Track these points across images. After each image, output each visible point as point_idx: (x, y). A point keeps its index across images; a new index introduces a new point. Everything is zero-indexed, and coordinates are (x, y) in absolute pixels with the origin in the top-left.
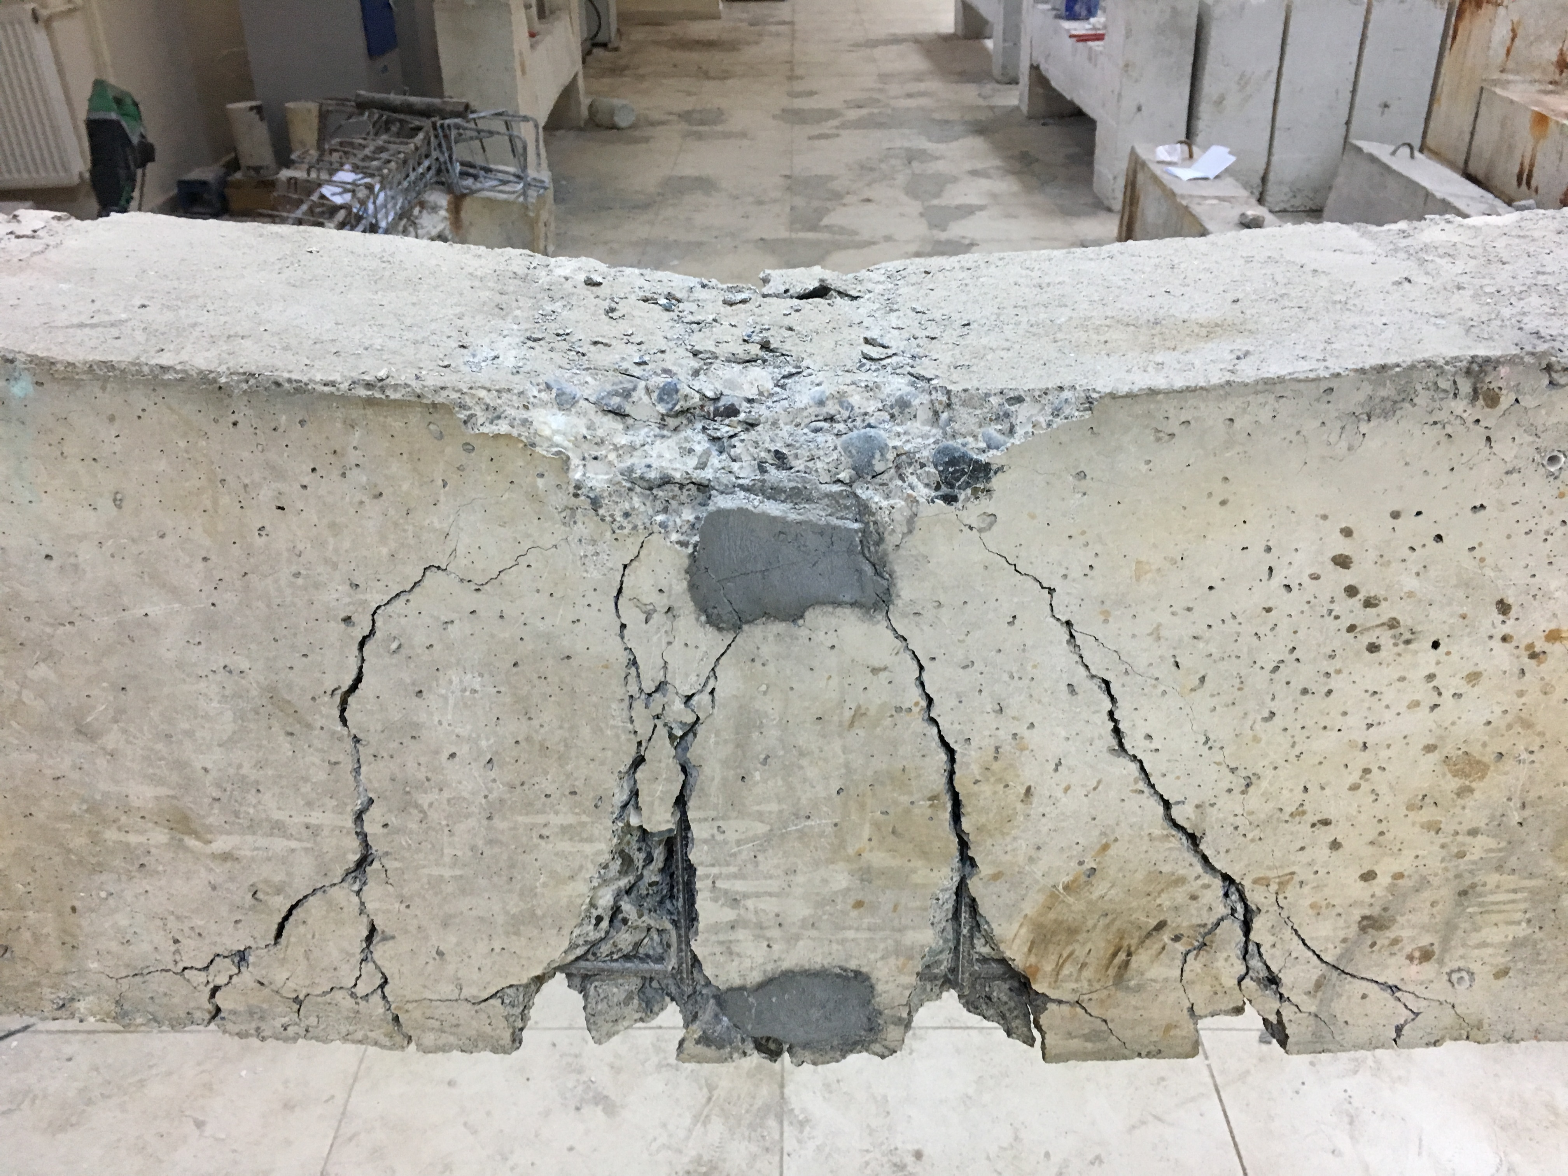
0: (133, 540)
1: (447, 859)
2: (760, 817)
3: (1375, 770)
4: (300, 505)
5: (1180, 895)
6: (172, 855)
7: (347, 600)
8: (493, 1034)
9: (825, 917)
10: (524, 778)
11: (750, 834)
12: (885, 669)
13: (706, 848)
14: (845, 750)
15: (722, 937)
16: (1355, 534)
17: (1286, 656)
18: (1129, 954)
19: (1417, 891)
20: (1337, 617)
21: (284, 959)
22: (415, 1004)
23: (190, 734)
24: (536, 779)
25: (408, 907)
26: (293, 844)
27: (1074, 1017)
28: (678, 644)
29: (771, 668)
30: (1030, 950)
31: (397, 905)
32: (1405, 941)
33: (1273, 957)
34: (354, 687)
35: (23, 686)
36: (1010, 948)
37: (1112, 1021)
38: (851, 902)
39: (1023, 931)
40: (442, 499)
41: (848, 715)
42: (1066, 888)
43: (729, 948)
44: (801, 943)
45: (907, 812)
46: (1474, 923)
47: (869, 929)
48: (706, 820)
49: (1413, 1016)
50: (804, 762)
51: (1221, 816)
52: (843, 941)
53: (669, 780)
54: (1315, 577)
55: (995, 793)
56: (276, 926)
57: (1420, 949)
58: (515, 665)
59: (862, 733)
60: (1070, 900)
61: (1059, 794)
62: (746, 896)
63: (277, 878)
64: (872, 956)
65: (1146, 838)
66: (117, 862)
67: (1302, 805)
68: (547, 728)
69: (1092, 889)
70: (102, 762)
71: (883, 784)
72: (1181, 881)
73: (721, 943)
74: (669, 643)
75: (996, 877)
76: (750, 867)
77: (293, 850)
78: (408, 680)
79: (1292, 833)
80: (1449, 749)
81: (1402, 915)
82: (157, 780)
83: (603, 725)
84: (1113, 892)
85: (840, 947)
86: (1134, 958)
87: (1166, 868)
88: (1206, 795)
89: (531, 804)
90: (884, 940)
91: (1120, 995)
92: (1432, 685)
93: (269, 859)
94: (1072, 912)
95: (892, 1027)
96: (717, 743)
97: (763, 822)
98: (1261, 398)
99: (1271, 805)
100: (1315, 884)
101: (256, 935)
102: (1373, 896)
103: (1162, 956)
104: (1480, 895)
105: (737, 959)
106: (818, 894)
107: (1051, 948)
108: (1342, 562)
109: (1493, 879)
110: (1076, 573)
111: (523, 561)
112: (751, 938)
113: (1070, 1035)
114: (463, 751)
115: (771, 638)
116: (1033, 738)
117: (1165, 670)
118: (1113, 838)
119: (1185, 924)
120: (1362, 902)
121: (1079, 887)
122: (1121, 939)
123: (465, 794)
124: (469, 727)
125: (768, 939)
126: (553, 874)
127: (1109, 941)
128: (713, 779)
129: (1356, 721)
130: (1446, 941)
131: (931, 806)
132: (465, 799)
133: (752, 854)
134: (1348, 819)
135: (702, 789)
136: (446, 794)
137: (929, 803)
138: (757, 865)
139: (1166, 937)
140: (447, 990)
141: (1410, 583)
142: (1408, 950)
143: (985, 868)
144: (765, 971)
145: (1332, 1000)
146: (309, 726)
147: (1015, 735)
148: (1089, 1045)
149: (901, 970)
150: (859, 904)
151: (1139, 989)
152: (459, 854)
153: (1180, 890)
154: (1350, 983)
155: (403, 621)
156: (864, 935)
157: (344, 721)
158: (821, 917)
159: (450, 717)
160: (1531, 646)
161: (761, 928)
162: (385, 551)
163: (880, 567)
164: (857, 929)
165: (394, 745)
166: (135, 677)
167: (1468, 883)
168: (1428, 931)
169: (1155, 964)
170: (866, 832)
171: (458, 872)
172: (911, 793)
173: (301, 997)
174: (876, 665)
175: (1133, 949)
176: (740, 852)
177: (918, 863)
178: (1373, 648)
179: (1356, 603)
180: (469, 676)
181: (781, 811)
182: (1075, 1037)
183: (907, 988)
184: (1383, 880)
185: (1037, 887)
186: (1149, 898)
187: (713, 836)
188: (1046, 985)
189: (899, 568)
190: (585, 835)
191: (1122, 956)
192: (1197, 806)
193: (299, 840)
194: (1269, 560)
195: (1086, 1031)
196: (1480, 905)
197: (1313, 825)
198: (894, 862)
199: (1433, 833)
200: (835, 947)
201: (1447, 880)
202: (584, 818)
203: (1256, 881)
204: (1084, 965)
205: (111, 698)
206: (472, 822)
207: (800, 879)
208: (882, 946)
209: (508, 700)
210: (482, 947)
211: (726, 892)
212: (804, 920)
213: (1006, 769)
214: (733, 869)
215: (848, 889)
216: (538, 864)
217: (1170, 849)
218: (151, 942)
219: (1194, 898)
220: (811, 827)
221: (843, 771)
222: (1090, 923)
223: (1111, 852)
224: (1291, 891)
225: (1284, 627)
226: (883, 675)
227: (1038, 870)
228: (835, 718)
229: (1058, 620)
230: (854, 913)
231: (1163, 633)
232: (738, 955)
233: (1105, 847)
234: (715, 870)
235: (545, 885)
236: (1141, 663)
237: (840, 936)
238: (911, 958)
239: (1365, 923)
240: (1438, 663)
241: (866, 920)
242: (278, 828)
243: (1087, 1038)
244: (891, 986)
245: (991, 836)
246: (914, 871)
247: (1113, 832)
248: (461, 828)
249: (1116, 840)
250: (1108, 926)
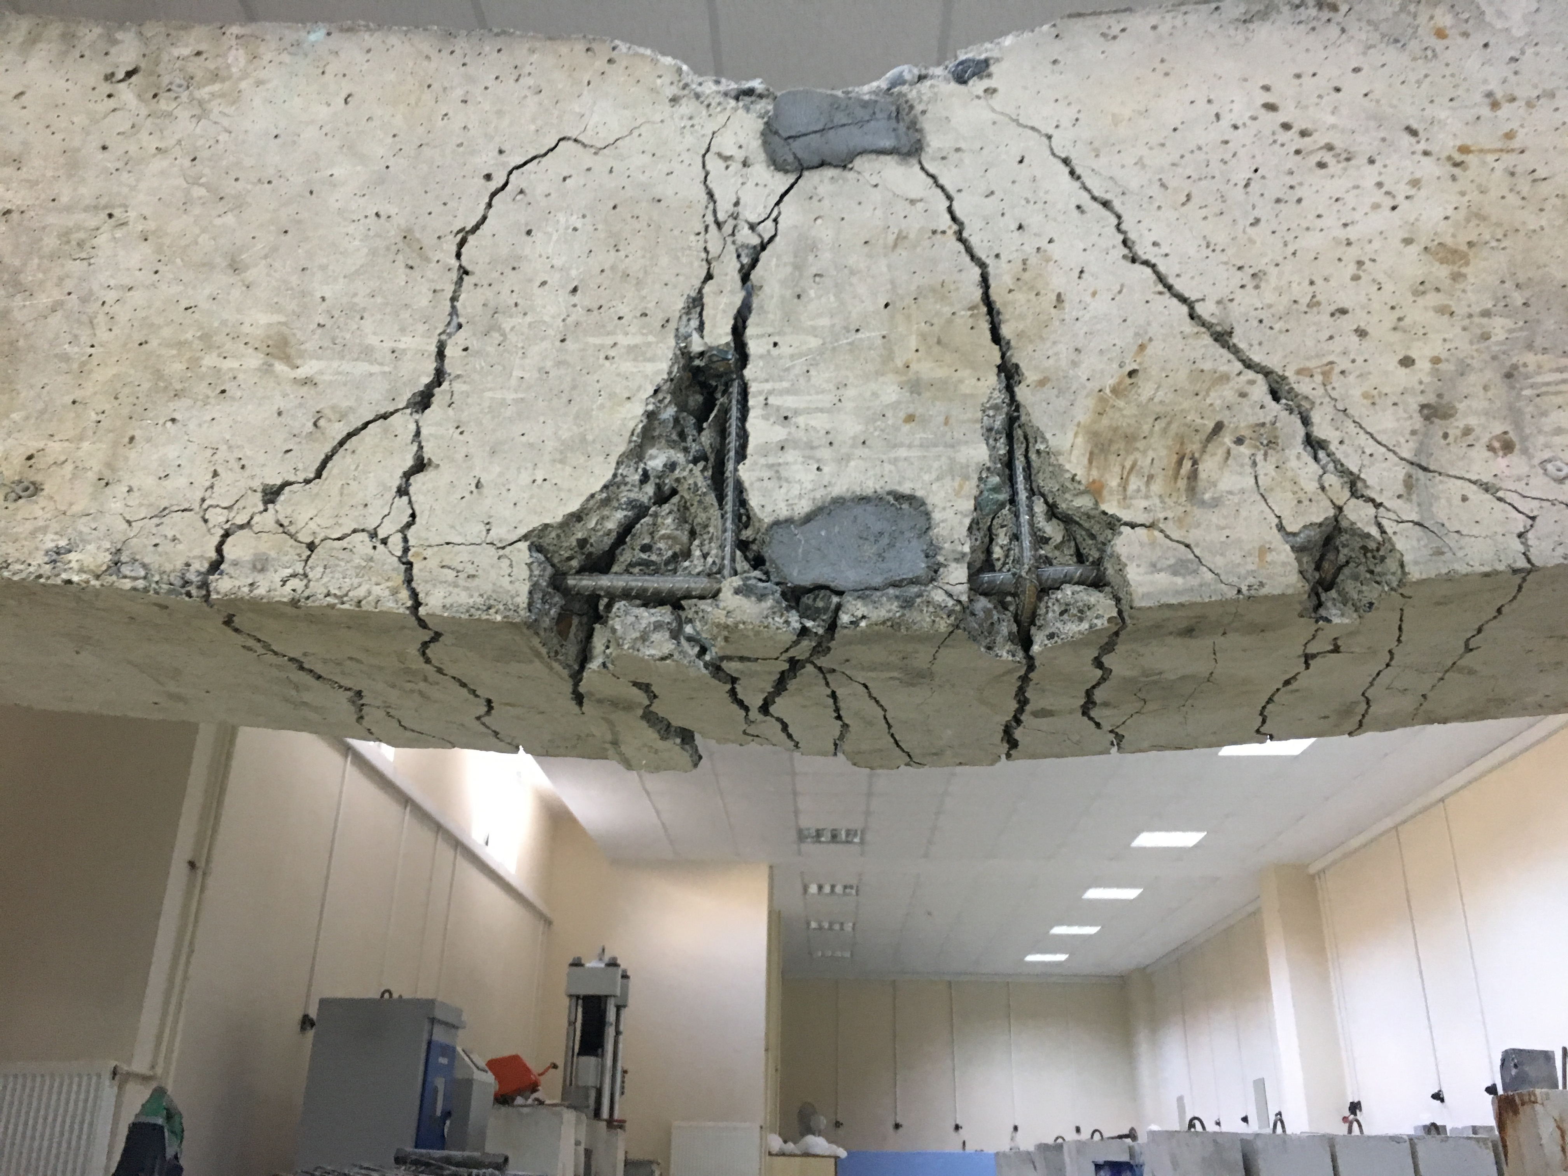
0: (347, 124)
1: (514, 382)
2: (814, 331)
3: (1367, 262)
4: (479, 99)
5: (1228, 393)
6: (256, 380)
7: (492, 162)
8: (509, 587)
9: (876, 433)
10: (602, 302)
11: (804, 348)
12: (921, 200)
13: (761, 364)
14: (889, 267)
15: (771, 460)
16: (1273, 89)
17: (1251, 175)
18: (1195, 463)
19: (1462, 374)
20: (1283, 145)
21: (317, 494)
22: (436, 549)
23: (323, 268)
24: (614, 303)
25: (461, 433)
26: (376, 369)
27: (1153, 543)
28: (750, 184)
29: (826, 203)
30: (1090, 461)
31: (452, 430)
32: (1478, 431)
33: (1347, 456)
34: (476, 228)
35: (204, 230)
36: (1070, 462)
37: (1197, 545)
38: (902, 415)
39: (1080, 440)
40: (585, 93)
41: (891, 238)
42: (1115, 391)
43: (777, 472)
44: (852, 464)
45: (950, 322)
46: (1536, 406)
47: (921, 446)
48: (763, 336)
49: (1530, 522)
50: (854, 280)
51: (1243, 309)
52: (895, 461)
53: (732, 292)
54: (1254, 118)
55: (1029, 301)
56: (323, 457)
57: (1497, 438)
58: (615, 207)
59: (904, 253)
60: (1121, 403)
61: (1088, 299)
62: (796, 412)
63: (345, 404)
64: (927, 477)
65: (1179, 336)
66: (202, 388)
67: (1314, 297)
68: (631, 257)
69: (1140, 391)
70: (236, 293)
71: (925, 297)
72: (1225, 378)
73: (770, 466)
74: (743, 184)
75: (1042, 383)
76: (802, 380)
77: (371, 375)
78: (523, 221)
79: (1315, 324)
80: (1424, 241)
81: (1461, 402)
82: (276, 308)
83: (679, 254)
84: (1161, 393)
85: (892, 468)
86: (1201, 467)
87: (1207, 366)
88: (1222, 291)
89: (604, 326)
90: (938, 457)
91: (1197, 512)
92: (1383, 190)
93: (345, 385)
94: (1124, 416)
95: (954, 565)
96: (777, 266)
97: (816, 336)
98: (1173, 14)
99: (1285, 300)
100: (1358, 373)
101: (300, 466)
102: (1421, 383)
103: (1229, 462)
104: (1527, 377)
105: (785, 485)
106: (868, 408)
107: (1112, 458)
108: (1271, 107)
109: (1530, 359)
110: (1066, 123)
111: (636, 133)
112: (800, 459)
113: (1154, 567)
114: (554, 279)
115: (826, 181)
116: (1054, 250)
117: (1155, 190)
118: (1147, 338)
119: (1242, 425)
120: (1413, 388)
121: (1125, 389)
122: (1182, 444)
123: (547, 319)
124: (564, 258)
125: (818, 461)
126: (612, 396)
127: (1169, 448)
128: (772, 297)
129: (1331, 221)
130: (1518, 426)
131: (971, 316)
132: (545, 322)
133: (805, 369)
134: (1363, 307)
135: (762, 307)
136: (528, 319)
137: (970, 313)
138: (809, 380)
139: (1227, 439)
140: (476, 531)
141: (1331, 120)
142: (1485, 440)
143: (1030, 375)
144: (814, 499)
145: (1431, 505)
146: (427, 260)
147: (1038, 249)
148: (1179, 580)
149: (957, 493)
150: (910, 418)
151: (1216, 503)
152: (526, 376)
153: (1227, 387)
154: (1441, 482)
155: (533, 176)
156: (915, 453)
157: (458, 256)
158: (872, 433)
159: (550, 251)
160: (1449, 158)
161: (812, 448)
162: (533, 127)
163: (913, 126)
164: (910, 446)
165: (496, 275)
166: (299, 222)
167: (1508, 364)
168: (1494, 418)
169: (1226, 474)
170: (913, 343)
171: (521, 395)
172: (951, 304)
173: (317, 541)
174: (913, 196)
175: (1197, 455)
176: (793, 366)
177: (965, 373)
178: (1321, 165)
179: (1293, 134)
180: (575, 217)
181: (833, 325)
182: (1161, 570)
183: (966, 516)
184: (1423, 365)
185: (1084, 393)
186: (1199, 398)
187: (769, 351)
188: (1115, 503)
189: (927, 125)
190: (648, 355)
191: (1187, 465)
192: (1219, 302)
193: (381, 364)
194: (1213, 109)
195: (1172, 561)
196: (1532, 386)
197: (1332, 315)
198: (941, 373)
199: (1446, 317)
200: (887, 467)
201: (1486, 362)
202: (651, 338)
203: (1299, 372)
204: (1151, 477)
205: (272, 239)
206: (546, 344)
207: (850, 392)
208: (936, 465)
209: (603, 235)
210: (525, 478)
211: (778, 408)
212: (854, 438)
213: (1036, 278)
214: (785, 384)
215: (898, 403)
216: (598, 386)
217: (1205, 346)
218: (190, 475)
219: (1243, 395)
220: (861, 340)
221: (889, 287)
222: (1146, 428)
223: (1149, 351)
224: (1336, 380)
225: (1242, 153)
226: (920, 205)
227: (1082, 373)
228: (881, 241)
229: (1059, 157)
230: (906, 428)
231: (1147, 161)
232: (787, 480)
233: (1142, 347)
234: (768, 386)
235: (602, 407)
236: (1134, 185)
237: (892, 455)
238: (966, 478)
239: (1426, 411)
240: (1380, 174)
241: (918, 436)
242: (367, 353)
243: (1175, 570)
244: (949, 514)
245: (1031, 341)
246: (961, 381)
247: (1146, 333)
248: (534, 350)
249: (1151, 340)
250: (1165, 430)
